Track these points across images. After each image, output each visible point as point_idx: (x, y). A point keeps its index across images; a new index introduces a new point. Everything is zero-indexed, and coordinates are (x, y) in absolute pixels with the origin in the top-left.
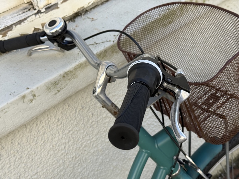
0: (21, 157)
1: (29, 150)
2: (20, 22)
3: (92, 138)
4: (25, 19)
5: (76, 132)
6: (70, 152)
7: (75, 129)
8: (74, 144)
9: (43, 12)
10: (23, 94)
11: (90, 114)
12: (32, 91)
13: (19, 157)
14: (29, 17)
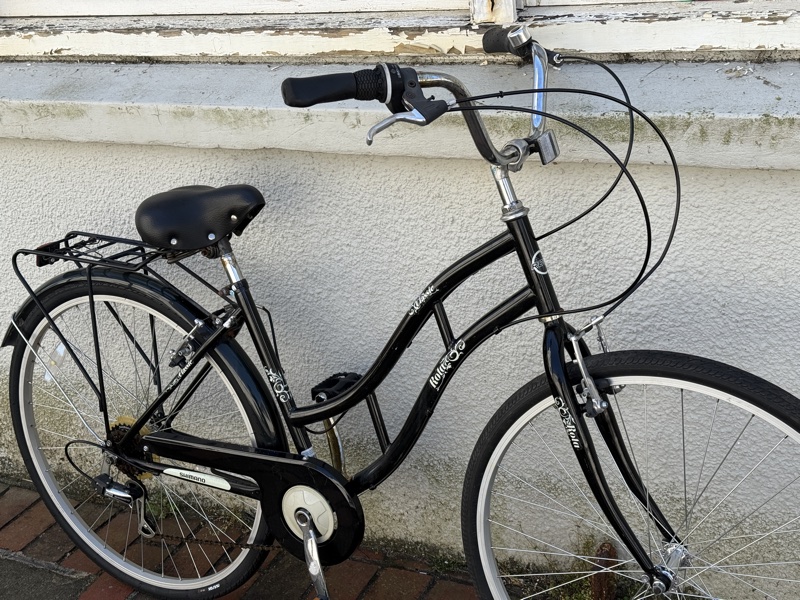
0: (337, 205)
1: (350, 202)
2: (436, 29)
3: (443, 260)
4: (446, 28)
5: (420, 229)
6: (404, 253)
7: (421, 222)
8: (412, 246)
9: (474, 30)
10: (347, 111)
11: (450, 215)
12: (358, 114)
13: (334, 202)
14: (452, 27)
